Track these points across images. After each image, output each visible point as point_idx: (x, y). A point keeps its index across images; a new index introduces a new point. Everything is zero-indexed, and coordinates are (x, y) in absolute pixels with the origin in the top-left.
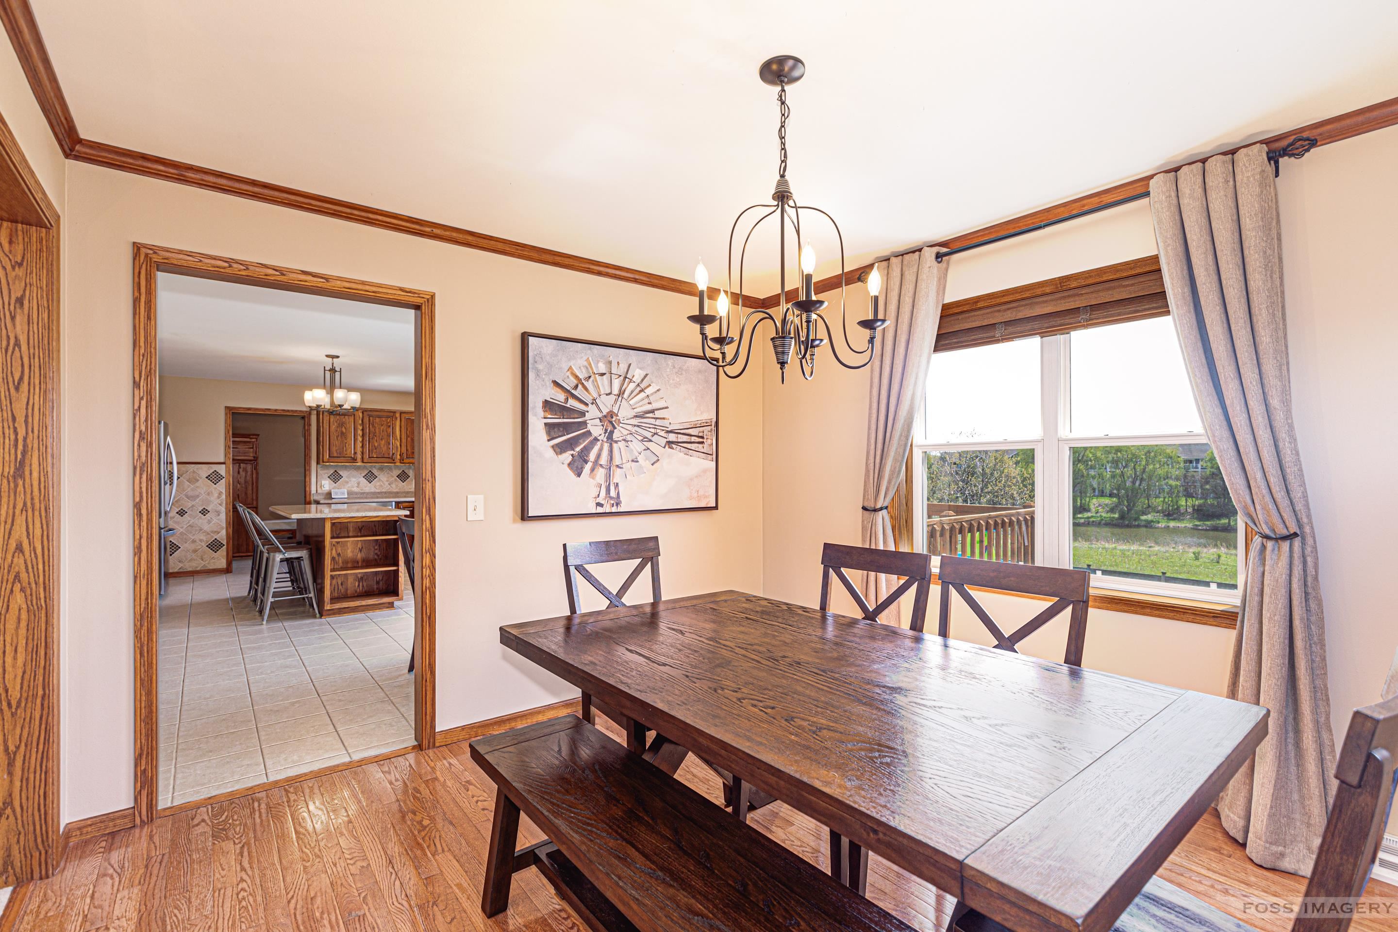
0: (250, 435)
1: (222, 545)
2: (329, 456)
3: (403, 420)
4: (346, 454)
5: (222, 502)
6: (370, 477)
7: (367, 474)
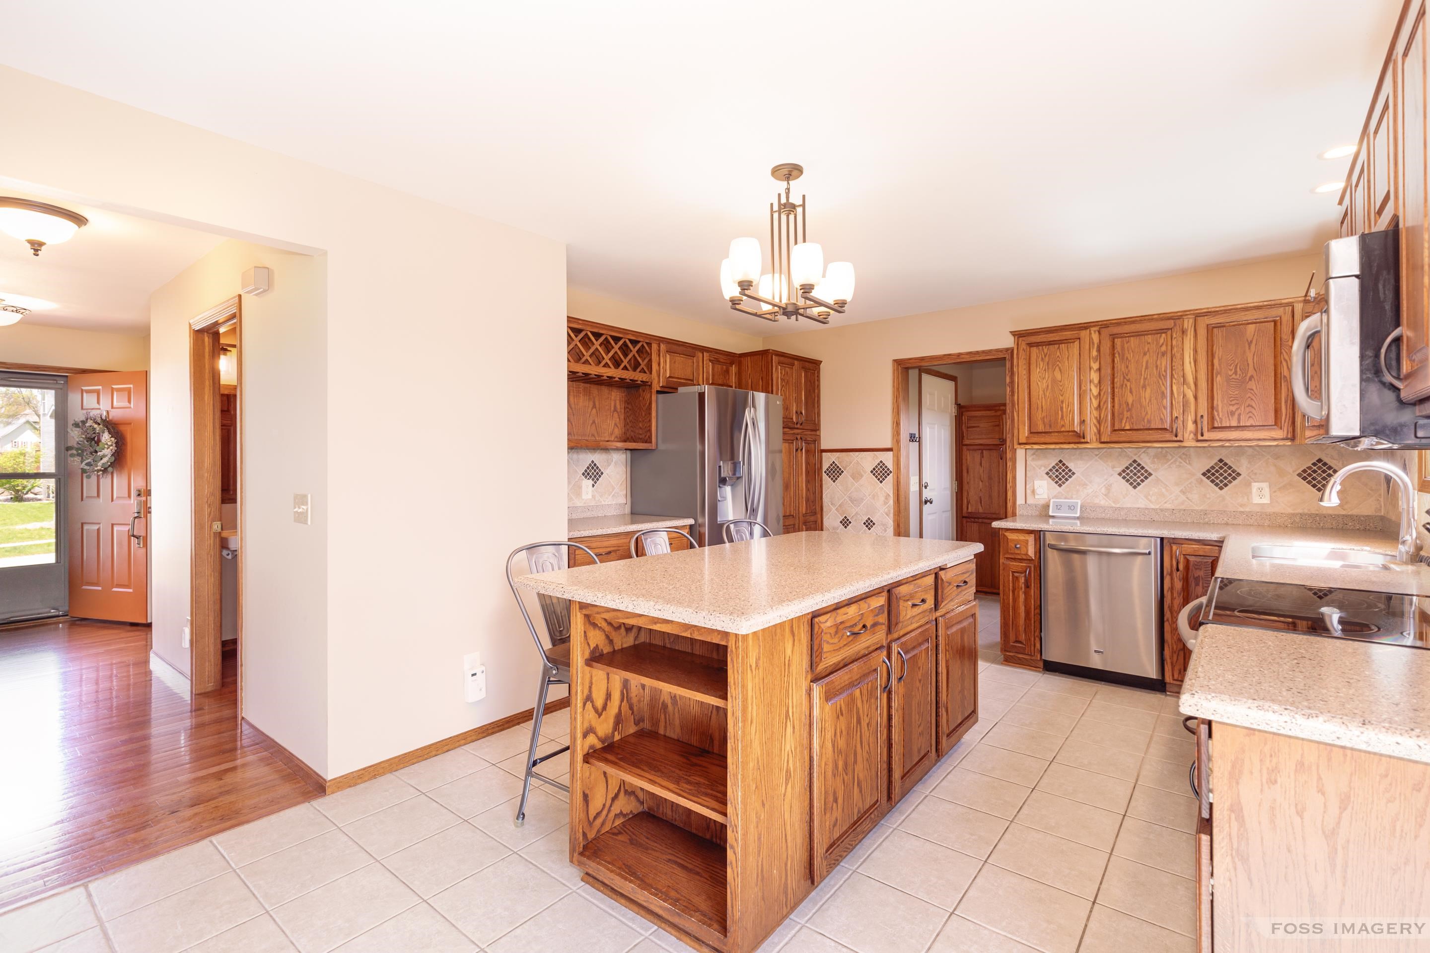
2: (1031, 433)
3: (1201, 329)
4: (1063, 426)
5: (889, 511)
6: (1135, 474)
7: (1127, 468)
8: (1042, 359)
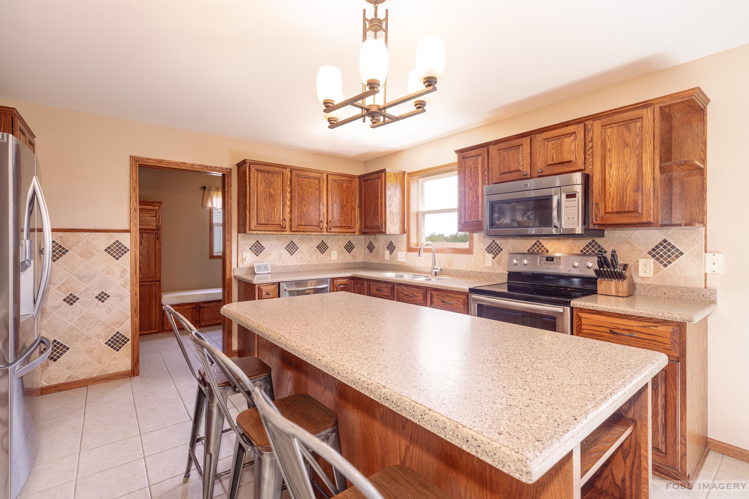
0: (153, 202)
1: (125, 340)
2: (257, 224)
3: (330, 182)
4: (275, 221)
5: (126, 283)
6: (292, 248)
7: (289, 245)
8: (264, 180)
